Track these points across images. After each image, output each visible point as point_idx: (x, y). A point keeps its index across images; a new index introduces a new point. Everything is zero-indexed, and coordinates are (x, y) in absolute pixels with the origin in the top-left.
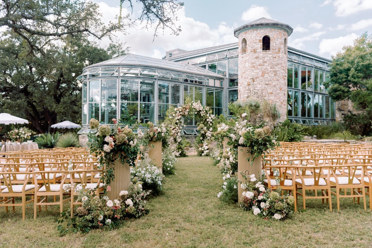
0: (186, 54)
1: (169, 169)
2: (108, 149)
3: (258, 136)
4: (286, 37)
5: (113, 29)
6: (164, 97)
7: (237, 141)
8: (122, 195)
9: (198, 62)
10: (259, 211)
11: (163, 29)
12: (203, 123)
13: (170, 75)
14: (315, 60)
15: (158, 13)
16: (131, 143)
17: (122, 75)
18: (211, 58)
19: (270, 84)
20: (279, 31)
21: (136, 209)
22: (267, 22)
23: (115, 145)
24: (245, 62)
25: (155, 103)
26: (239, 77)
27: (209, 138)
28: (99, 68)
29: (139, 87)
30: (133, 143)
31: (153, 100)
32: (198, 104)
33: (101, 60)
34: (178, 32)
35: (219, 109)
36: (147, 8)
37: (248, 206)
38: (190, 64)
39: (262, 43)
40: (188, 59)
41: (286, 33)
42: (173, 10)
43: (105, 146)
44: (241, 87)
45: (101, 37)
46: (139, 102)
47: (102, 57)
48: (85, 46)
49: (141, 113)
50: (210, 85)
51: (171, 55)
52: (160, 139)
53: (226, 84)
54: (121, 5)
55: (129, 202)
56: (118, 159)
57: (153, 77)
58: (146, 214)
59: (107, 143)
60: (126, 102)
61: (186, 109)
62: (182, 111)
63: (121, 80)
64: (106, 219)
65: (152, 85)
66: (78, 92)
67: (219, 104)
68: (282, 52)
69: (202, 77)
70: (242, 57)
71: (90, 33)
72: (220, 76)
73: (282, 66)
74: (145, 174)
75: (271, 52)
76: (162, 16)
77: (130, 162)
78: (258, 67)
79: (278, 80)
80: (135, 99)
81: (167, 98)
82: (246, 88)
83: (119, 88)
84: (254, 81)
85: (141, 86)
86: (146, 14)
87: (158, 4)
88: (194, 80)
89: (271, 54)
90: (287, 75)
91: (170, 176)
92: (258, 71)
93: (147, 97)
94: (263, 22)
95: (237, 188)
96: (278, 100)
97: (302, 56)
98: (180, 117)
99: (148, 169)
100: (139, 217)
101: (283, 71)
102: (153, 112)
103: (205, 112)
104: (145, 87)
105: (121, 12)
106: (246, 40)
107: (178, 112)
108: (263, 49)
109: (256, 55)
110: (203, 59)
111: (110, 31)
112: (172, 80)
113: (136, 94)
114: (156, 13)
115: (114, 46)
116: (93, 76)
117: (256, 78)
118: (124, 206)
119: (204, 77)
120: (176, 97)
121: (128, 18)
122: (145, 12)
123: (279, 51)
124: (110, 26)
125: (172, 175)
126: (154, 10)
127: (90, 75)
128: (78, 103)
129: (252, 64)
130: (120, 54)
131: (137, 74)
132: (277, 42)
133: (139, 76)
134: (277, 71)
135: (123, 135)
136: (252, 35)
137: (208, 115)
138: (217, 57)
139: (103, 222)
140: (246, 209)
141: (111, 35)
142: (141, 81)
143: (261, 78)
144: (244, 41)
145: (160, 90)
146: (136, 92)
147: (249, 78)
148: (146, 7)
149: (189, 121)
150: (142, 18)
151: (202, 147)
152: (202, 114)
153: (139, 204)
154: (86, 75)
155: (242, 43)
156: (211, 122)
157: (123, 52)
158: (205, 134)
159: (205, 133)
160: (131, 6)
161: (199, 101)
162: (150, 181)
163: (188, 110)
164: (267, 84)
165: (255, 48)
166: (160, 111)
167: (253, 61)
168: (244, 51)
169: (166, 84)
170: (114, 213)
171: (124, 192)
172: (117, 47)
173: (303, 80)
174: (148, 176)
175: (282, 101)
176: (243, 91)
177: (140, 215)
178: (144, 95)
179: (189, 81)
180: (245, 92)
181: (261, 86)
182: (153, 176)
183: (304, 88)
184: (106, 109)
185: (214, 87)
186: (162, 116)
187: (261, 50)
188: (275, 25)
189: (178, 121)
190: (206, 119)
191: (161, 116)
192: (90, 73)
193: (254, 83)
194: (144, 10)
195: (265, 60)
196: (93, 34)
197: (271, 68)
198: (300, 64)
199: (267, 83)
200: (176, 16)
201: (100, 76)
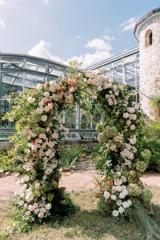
12: (115, 124)
24: (151, 55)
26: (142, 75)
61: (68, 86)
70: (147, 52)
98: (51, 106)
144: (148, 34)
155: (146, 36)
168: (148, 46)
176: (148, 89)
180: (152, 89)
189: (44, 118)
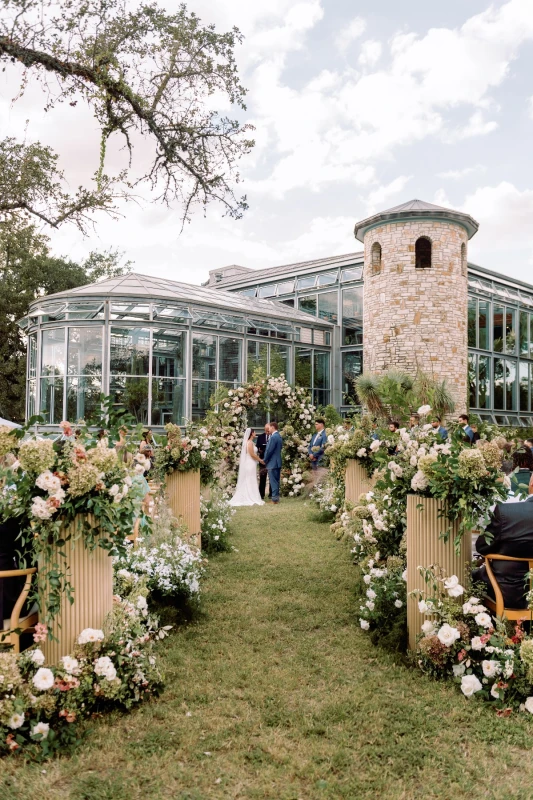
0: (252, 275)
1: (217, 538)
2: (45, 511)
3: (470, 469)
4: (464, 241)
5: (87, 206)
6: (205, 367)
7: (404, 481)
8: (84, 642)
9: (278, 294)
10: (478, 687)
11: (205, 202)
12: (293, 424)
13: (219, 318)
14: (521, 291)
15: (193, 162)
16: (114, 490)
17: (114, 317)
18: (304, 284)
19: (433, 340)
20: (451, 227)
21: (125, 685)
22: (425, 208)
23: (66, 499)
24: (379, 291)
25: (187, 378)
26: (364, 325)
27: (303, 456)
28: (63, 303)
29: (152, 344)
30: (121, 491)
31: (182, 373)
32: (279, 381)
33: (71, 286)
34: (241, 210)
35: (321, 392)
36: (166, 149)
37: (443, 665)
38: (260, 296)
39: (414, 253)
40: (255, 286)
41: (464, 233)
42: (231, 156)
43: (38, 499)
44: (370, 347)
45: (58, 221)
46: (150, 375)
47: (72, 280)
48: (38, 257)
49: (154, 400)
50: (303, 340)
51: (219, 277)
52: (197, 465)
53: (337, 338)
54: (103, 143)
55: (105, 666)
56: (76, 539)
57: (182, 322)
58: (156, 694)
59: (43, 494)
60: (124, 376)
61: (254, 392)
62: (245, 396)
63: (112, 329)
64: (32, 722)
65: (180, 339)
66: (20, 354)
67: (321, 382)
68: (457, 273)
69: (287, 323)
70: (373, 282)
71: (31, 211)
72: (324, 322)
73: (457, 302)
74: (153, 567)
75: (434, 272)
76: (202, 171)
77: (112, 546)
78: (408, 303)
79: (448, 332)
80: (141, 369)
81: (212, 369)
82: (380, 347)
83: (106, 347)
84: (397, 333)
85: (156, 343)
86: (164, 164)
87: (194, 141)
88: (270, 330)
89: (433, 276)
90: (466, 321)
91: (221, 555)
92: (406, 311)
93: (168, 365)
94: (416, 208)
95: (404, 607)
96: (449, 374)
97: (495, 282)
98: (240, 409)
99: (163, 550)
100: (135, 705)
101: (459, 313)
102: (181, 397)
103: (295, 398)
104: (165, 345)
105: (102, 160)
106: (380, 247)
107: (236, 399)
108: (417, 266)
109: (403, 278)
110: (288, 287)
111: (79, 209)
112: (222, 330)
113: (145, 360)
114: (188, 163)
115: (100, 259)
116: (52, 319)
117: (403, 326)
118: (90, 680)
119: (290, 324)
120: (231, 367)
121: (125, 180)
122: (163, 159)
123: (451, 269)
124: (81, 195)
125: (225, 553)
126: (184, 155)
127: (43, 316)
128: (18, 378)
129: (394, 296)
130: (112, 275)
131: (146, 316)
132: (445, 250)
133: (151, 319)
134: (446, 312)
135: (91, 467)
136: (394, 237)
137: (303, 406)
138: (317, 282)
139: (24, 732)
140: (435, 674)
141: (83, 218)
142: (156, 331)
143: (414, 326)
144: (377, 247)
145: (196, 352)
146: (145, 354)
147: (388, 325)
148: (164, 146)
149: (257, 417)
150: (154, 174)
151: (288, 476)
152: (290, 403)
153: (134, 669)
154: (36, 318)
155: (373, 251)
156: (309, 422)
157: (118, 271)
158: (296, 448)
159: (297, 445)
160: (129, 145)
161: (283, 374)
162: (167, 585)
163: (257, 395)
164: (427, 340)
165: (399, 263)
166: (195, 395)
167: (396, 291)
168: (377, 268)
169: (208, 338)
170: (59, 701)
171: (93, 635)
172: (107, 260)
173: (498, 333)
174: (164, 570)
175: (457, 376)
176: (374, 354)
177: (137, 698)
178: (163, 362)
179: (258, 331)
180: (378, 356)
181: (412, 344)
182: (177, 572)
183: (498, 348)
184: (80, 390)
185: (312, 345)
186: (199, 407)
187: (412, 267)
188: (441, 216)
189: (235, 419)
190: (298, 415)
191: (197, 405)
192: (43, 313)
193: (398, 337)
194: (160, 156)
195: (422, 289)
196: (37, 214)
197: (434, 306)
198: (490, 298)
199: (426, 337)
200: (235, 170)
201: (67, 319)
